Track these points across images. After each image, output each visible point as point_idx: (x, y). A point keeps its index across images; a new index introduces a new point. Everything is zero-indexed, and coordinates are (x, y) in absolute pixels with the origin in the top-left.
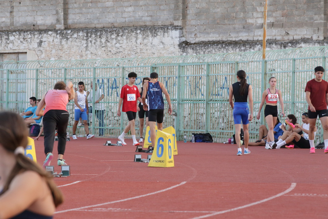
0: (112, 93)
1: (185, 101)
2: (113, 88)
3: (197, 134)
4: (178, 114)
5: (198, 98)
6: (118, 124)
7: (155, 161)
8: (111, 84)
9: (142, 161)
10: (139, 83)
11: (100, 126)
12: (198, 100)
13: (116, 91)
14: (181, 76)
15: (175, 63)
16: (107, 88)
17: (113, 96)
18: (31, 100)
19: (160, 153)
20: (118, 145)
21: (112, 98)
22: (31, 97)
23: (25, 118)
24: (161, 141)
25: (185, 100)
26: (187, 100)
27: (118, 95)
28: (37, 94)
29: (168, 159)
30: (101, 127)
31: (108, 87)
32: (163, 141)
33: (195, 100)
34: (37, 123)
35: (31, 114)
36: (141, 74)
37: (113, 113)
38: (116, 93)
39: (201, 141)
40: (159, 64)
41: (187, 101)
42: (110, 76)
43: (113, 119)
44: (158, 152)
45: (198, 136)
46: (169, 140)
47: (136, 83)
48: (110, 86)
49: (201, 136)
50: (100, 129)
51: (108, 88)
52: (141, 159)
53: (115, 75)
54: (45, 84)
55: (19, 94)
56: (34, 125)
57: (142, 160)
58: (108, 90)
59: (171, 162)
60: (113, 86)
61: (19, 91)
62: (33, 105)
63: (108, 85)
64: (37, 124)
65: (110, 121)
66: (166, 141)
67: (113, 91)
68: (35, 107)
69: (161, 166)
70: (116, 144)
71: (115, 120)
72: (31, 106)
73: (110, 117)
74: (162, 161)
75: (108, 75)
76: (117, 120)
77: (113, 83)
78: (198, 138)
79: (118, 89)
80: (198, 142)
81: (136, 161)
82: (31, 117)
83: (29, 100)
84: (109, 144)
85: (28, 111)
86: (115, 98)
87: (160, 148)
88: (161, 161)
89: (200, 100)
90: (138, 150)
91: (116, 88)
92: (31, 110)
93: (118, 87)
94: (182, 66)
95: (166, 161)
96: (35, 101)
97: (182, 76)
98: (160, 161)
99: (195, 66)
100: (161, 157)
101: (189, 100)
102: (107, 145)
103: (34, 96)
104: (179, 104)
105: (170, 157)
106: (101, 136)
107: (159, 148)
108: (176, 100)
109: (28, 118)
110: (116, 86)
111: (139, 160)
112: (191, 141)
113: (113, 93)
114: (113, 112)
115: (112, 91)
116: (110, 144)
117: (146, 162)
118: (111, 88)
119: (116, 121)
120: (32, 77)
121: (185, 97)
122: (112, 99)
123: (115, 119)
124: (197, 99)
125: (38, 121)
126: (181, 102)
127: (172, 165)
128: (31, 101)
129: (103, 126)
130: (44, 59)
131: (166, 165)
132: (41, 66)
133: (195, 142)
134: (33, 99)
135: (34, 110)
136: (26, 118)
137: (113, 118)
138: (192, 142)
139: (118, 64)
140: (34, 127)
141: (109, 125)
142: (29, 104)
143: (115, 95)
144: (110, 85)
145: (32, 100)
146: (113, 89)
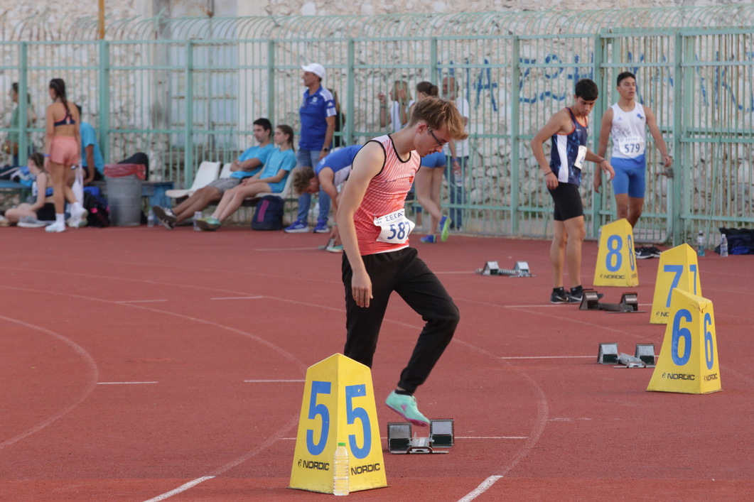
0: (478, 99)
1: (697, 137)
2: (480, 88)
3: (734, 229)
4: (676, 172)
5: (734, 126)
6: (496, 189)
7: (666, 376)
8: (475, 75)
9: (620, 363)
10: (556, 74)
11: (452, 202)
12: (733, 134)
13: (489, 96)
14: (683, 65)
15: (667, 28)
16: (465, 86)
17: (480, 111)
18: (257, 127)
19: (681, 354)
20: (517, 273)
21: (477, 114)
22: (256, 118)
23: (241, 177)
24: (683, 319)
25: (697, 133)
26: (703, 133)
27: (495, 106)
28: (271, 110)
29: (705, 371)
30: (455, 206)
31: (468, 84)
32: (689, 318)
33: (726, 134)
34: (273, 192)
35: (257, 166)
36: (561, 46)
37: (481, 157)
38: (488, 100)
39: (747, 251)
40: (620, 31)
41: (703, 137)
42: (472, 52)
43: (483, 175)
44: (675, 351)
45: (736, 236)
46: (707, 317)
47: (548, 73)
48: (471, 83)
49: (745, 236)
50: (452, 210)
51: (468, 87)
52: (616, 356)
53: (487, 50)
54: (288, 75)
55: (214, 103)
56: (267, 198)
57: (619, 358)
58: (468, 93)
59: (712, 377)
60: (480, 81)
61: (215, 94)
62: (261, 141)
63: (468, 79)
64: (275, 195)
65: (474, 178)
66: (698, 321)
67: (481, 96)
68: (268, 147)
69: (685, 391)
70: (513, 272)
71: (487, 178)
72: (257, 144)
73: (473, 168)
74: (689, 377)
75: (467, 50)
76: (494, 178)
77: (482, 73)
78: (737, 241)
79: (495, 91)
80: (737, 254)
81: (605, 360)
82: (257, 175)
83: (251, 128)
84: (494, 272)
85: (247, 158)
86: (486, 115)
87: (682, 339)
88: (686, 377)
89: (740, 134)
90: (585, 305)
91: (487, 87)
92: (256, 155)
93: (495, 85)
94: (687, 37)
95: (699, 377)
96: (268, 131)
97: (687, 64)
98: (681, 376)
99: (723, 36)
100: (686, 365)
101: (709, 133)
102: (487, 272)
103: (265, 116)
104: (679, 142)
105: (710, 365)
106: (456, 229)
107: (678, 340)
108: (671, 132)
109: (249, 177)
110: (489, 82)
111: (611, 359)
112: (718, 250)
113: (481, 101)
114: (482, 153)
115: (478, 94)
116: (496, 270)
117: (632, 365)
118: (475, 88)
119: (491, 181)
120: (257, 62)
121: (697, 125)
122: (477, 119)
123: (488, 173)
124: (731, 131)
125: (277, 187)
126: (683, 139)
127: (715, 385)
128: (259, 130)
129: (459, 202)
130: (285, 5)
131: (699, 386)
132: (277, 26)
133: (730, 252)
134: (264, 123)
135: (265, 156)
136: (244, 178)
137: (482, 170)
138: (719, 253)
139: (495, 19)
140: (266, 204)
141: (472, 190)
142: (250, 137)
143: (488, 106)
144: (473, 78)
145: (261, 127)
146: (482, 91)
